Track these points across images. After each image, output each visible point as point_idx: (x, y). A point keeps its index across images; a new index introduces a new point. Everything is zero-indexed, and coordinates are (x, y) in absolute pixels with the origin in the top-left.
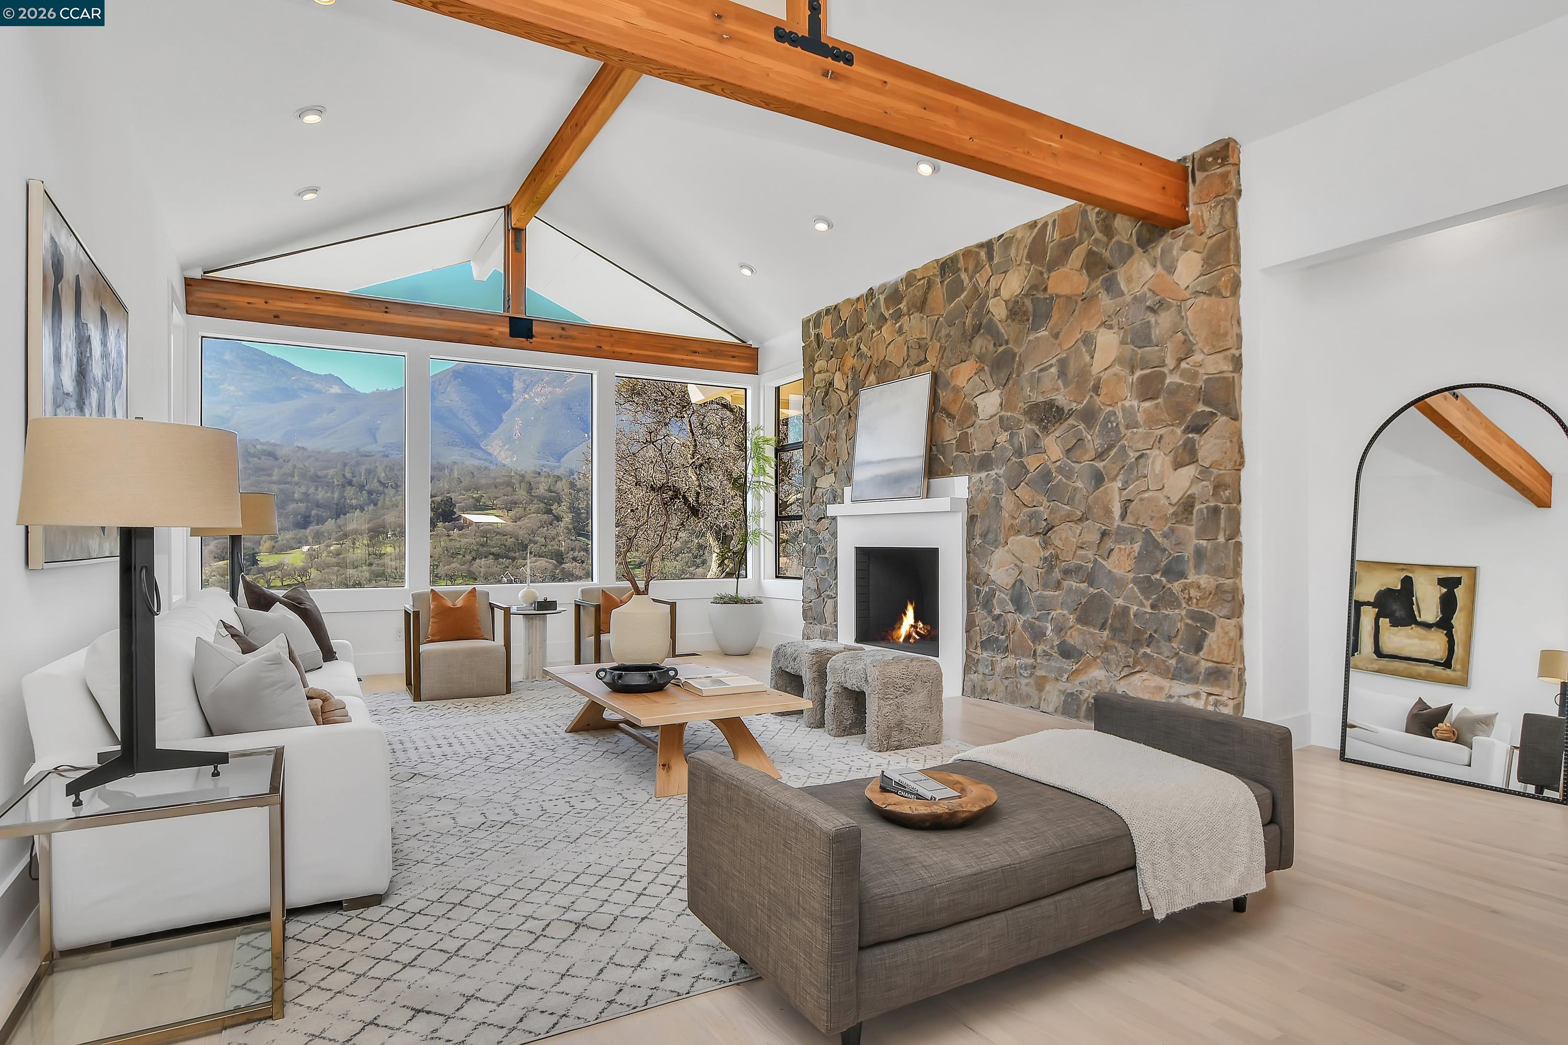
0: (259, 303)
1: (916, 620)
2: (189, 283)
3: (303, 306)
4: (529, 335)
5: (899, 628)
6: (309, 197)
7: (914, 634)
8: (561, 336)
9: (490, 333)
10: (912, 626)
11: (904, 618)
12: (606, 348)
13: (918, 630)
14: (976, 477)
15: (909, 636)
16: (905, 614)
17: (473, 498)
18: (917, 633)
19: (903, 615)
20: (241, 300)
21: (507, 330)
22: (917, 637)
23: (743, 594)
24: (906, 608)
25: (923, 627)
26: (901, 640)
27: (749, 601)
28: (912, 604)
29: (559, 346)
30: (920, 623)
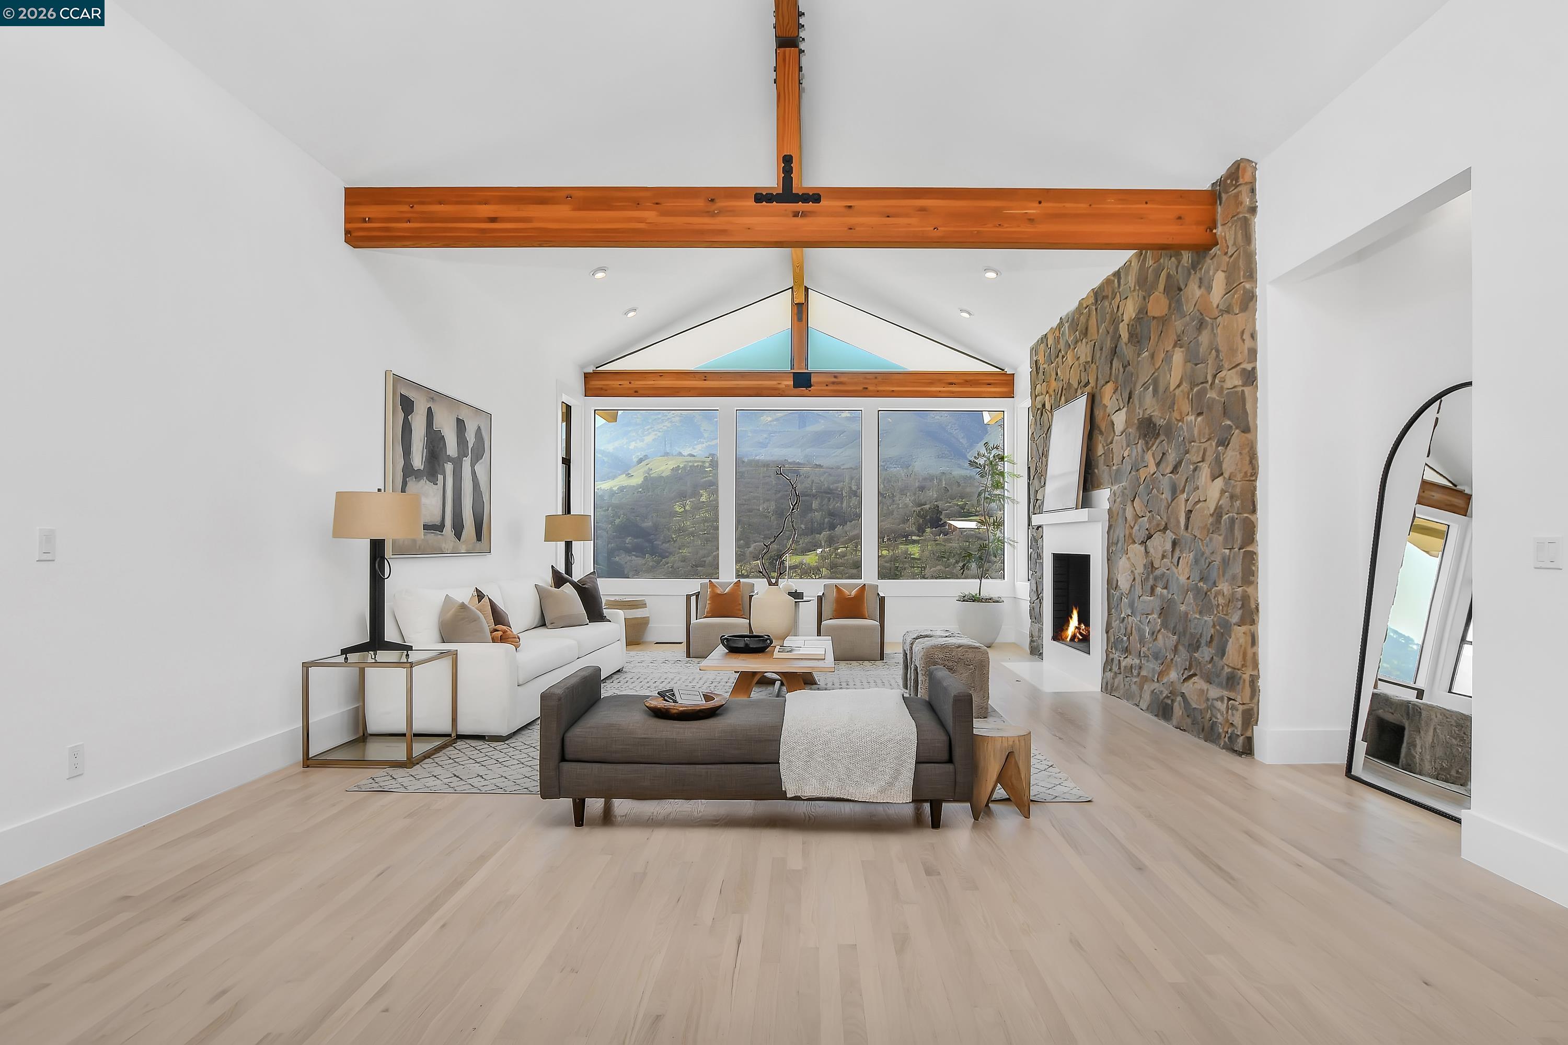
0: (625, 384)
1: (1080, 623)
2: (587, 376)
3: (653, 382)
4: (808, 384)
5: (1067, 629)
6: (631, 314)
7: (1078, 634)
8: (833, 383)
9: (780, 386)
10: (1076, 627)
11: (1070, 621)
12: (871, 388)
13: (1081, 631)
14: (1115, 488)
15: (1074, 637)
16: (1071, 617)
17: (958, 505)
18: (1081, 634)
19: (1070, 619)
20: (615, 383)
21: (792, 383)
22: (1081, 637)
23: (984, 594)
24: (1072, 612)
25: (1085, 628)
26: (1068, 639)
27: (989, 600)
28: (1076, 609)
29: (832, 391)
30: (1082, 625)
